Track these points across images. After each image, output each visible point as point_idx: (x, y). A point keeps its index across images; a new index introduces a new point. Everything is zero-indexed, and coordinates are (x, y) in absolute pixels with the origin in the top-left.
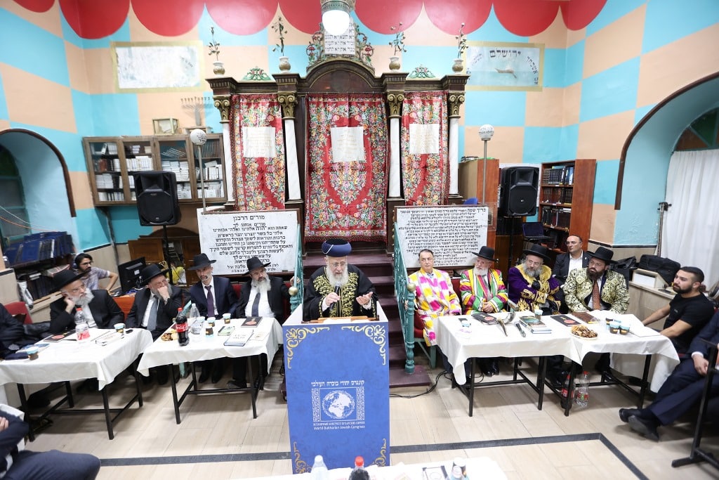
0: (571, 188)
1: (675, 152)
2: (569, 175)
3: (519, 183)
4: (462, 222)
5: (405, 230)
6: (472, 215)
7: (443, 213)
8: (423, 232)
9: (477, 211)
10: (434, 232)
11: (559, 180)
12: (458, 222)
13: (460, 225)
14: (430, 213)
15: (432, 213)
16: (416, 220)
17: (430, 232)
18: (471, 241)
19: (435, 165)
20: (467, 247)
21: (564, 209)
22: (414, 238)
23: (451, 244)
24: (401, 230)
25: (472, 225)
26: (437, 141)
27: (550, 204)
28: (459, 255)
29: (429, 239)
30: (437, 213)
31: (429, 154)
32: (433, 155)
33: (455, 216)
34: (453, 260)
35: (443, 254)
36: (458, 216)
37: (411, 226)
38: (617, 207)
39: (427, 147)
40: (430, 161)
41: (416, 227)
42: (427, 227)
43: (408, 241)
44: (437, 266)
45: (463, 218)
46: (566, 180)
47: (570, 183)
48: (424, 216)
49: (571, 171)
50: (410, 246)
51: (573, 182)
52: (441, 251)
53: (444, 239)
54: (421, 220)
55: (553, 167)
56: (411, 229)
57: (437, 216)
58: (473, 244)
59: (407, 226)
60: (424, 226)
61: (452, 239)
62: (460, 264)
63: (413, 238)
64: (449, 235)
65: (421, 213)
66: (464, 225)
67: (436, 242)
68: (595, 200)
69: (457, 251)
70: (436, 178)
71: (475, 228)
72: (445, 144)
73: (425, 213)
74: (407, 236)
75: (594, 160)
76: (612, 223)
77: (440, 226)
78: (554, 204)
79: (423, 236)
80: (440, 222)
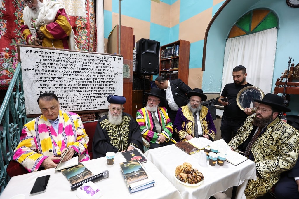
0: (178, 58)
1: (228, 39)
2: (176, 50)
3: (148, 51)
4: (99, 68)
5: (33, 73)
6: (108, 63)
7: (78, 57)
8: (57, 76)
9: (112, 59)
10: (69, 76)
11: (170, 55)
12: (95, 68)
13: (97, 71)
14: (65, 56)
15: (66, 56)
16: (47, 62)
17: (66, 76)
18: (108, 86)
19: (83, 26)
20: (105, 92)
21: (174, 72)
22: (46, 81)
23: (89, 89)
24: (28, 73)
25: (108, 72)
26: (84, 6)
27: (166, 70)
28: (98, 100)
29: (64, 83)
30: (72, 57)
31: (77, 17)
32: (81, 17)
33: (91, 61)
34: (92, 104)
35: (81, 99)
36: (95, 62)
37: (40, 68)
38: (203, 69)
39: (75, 10)
40: (78, 23)
41: (48, 69)
42: (61, 70)
43: (38, 84)
44: (76, 110)
45: (100, 65)
46: (175, 53)
47: (177, 55)
48: (56, 59)
49: (178, 48)
50: (41, 89)
51: (179, 54)
52: (79, 95)
53: (81, 83)
54: (53, 62)
55: (167, 48)
56: (42, 72)
57: (72, 60)
58: (111, 89)
59: (36, 68)
60: (58, 69)
61: (89, 84)
62: (99, 108)
63: (44, 81)
64: (86, 80)
65: (52, 55)
66: (101, 71)
67: (73, 86)
68: (190, 66)
69: (95, 95)
70: (84, 37)
71: (111, 74)
72: (91, 10)
73: (57, 55)
74: (36, 79)
75: (189, 42)
76: (201, 79)
77: (76, 70)
78: (168, 70)
79: (56, 79)
80: (76, 66)
